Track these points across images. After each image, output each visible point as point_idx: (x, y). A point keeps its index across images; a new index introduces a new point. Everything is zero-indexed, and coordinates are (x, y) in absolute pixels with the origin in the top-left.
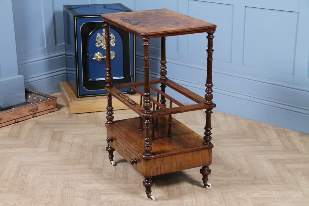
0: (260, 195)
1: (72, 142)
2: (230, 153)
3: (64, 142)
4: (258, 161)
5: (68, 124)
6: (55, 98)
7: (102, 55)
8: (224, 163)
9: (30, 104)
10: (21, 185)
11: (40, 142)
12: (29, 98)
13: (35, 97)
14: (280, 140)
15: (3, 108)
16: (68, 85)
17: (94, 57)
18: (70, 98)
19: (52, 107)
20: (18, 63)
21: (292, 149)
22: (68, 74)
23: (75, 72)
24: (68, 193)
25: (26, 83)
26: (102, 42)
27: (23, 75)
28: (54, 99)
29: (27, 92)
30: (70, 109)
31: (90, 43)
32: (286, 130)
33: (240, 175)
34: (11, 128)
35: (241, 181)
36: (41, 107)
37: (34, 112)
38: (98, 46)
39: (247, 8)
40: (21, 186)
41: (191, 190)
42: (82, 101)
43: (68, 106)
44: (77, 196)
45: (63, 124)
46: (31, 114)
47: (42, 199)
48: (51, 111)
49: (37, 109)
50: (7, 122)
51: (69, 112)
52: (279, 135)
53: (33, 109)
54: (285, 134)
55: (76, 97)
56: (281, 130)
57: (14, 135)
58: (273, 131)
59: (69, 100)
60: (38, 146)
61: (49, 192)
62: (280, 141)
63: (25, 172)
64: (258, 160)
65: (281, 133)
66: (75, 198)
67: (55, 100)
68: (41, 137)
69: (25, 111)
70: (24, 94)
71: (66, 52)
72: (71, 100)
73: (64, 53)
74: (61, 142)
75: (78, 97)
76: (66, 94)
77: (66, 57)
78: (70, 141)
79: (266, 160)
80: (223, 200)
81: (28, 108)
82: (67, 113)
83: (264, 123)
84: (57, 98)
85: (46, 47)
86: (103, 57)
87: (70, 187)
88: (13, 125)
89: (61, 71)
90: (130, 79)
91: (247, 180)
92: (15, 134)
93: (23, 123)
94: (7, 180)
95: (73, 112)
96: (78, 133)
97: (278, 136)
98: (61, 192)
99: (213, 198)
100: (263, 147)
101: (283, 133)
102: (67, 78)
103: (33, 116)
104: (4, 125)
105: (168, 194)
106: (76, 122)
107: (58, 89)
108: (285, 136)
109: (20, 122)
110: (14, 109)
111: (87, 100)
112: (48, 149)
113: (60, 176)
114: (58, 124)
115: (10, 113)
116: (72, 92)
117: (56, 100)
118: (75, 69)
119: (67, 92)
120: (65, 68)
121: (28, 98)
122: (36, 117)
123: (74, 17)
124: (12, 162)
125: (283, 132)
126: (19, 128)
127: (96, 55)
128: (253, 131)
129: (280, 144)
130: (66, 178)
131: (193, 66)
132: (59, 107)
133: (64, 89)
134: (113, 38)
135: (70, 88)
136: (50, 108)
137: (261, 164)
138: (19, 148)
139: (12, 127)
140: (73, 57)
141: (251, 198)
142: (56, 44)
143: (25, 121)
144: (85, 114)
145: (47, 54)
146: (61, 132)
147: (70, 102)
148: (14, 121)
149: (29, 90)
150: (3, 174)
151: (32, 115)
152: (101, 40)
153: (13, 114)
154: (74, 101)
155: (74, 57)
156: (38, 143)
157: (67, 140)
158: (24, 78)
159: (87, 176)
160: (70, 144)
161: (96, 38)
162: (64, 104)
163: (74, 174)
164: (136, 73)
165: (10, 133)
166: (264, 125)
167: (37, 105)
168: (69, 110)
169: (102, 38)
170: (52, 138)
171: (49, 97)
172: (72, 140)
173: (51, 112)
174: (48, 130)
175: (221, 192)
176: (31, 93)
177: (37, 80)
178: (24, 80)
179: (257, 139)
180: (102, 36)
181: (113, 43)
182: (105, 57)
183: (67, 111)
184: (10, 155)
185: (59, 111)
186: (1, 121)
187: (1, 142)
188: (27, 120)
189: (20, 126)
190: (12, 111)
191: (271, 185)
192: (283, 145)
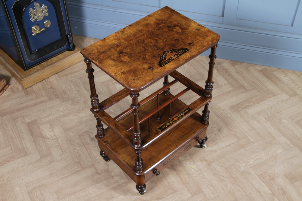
0: (254, 161)
1: (55, 135)
3: (47, 138)
4: (224, 112)
7: (39, 28)
11: (24, 145)
14: (222, 76)
17: (33, 33)
18: (17, 72)
21: (238, 86)
26: (36, 16)
33: (223, 137)
35: (229, 145)
38: (32, 20)
42: (33, 75)
48: (4, 90)
51: (22, 86)
52: (218, 70)
54: (221, 67)
55: (23, 70)
60: (26, 152)
67: (4, 80)
68: (20, 137)
74: (44, 138)
75: (25, 70)
78: (51, 134)
79: (229, 109)
80: (233, 179)
86: (41, 30)
90: (68, 38)
91: (233, 144)
95: (27, 86)
96: (50, 118)
99: (224, 180)
105: (186, 188)
106: (38, 100)
108: (223, 70)
111: (36, 72)
112: (39, 154)
113: (78, 196)
119: (9, 63)
124: (18, 189)
127: (33, 29)
129: (225, 81)
130: (86, 197)
134: (46, 8)
136: (2, 88)
137: (229, 116)
138: (9, 161)
141: (251, 167)
146: (33, 121)
152: (34, 14)
154: (25, 77)
156: (24, 148)
157: (48, 134)
159: (103, 187)
160: (55, 139)
161: (29, 13)
163: (89, 188)
164: (71, 32)
169: (35, 11)
170: (32, 136)
172: (53, 133)
173: (4, 92)
174: (20, 122)
180: (34, 10)
181: (46, 13)
182: (43, 29)
183: (18, 83)
184: (8, 177)
185: (10, 87)
191: (254, 143)
192: (228, 83)
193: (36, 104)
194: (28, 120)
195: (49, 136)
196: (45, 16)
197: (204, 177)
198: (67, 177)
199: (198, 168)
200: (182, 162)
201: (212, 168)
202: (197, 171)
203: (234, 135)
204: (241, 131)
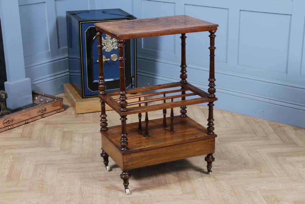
0: (267, 187)
1: (82, 141)
2: (232, 147)
3: (75, 141)
4: (260, 154)
5: (76, 123)
6: (62, 99)
7: (105, 57)
8: (228, 158)
9: (38, 105)
10: (40, 184)
12: (36, 100)
13: (42, 98)
14: (277, 134)
16: (72, 86)
18: (76, 98)
19: (59, 107)
20: (25, 66)
21: (289, 142)
22: (71, 76)
23: (80, 74)
24: (86, 191)
25: (33, 85)
26: (105, 46)
27: (30, 78)
28: (60, 100)
29: (34, 94)
30: (76, 109)
32: (281, 124)
33: (246, 168)
34: (22, 128)
35: (248, 174)
36: (49, 107)
37: (43, 113)
39: (241, 11)
40: (40, 185)
41: (202, 185)
42: (88, 102)
43: (74, 106)
44: (95, 194)
45: (71, 123)
46: (40, 115)
47: (62, 197)
48: (58, 111)
49: (45, 110)
50: (18, 123)
51: (75, 112)
52: (275, 130)
53: (41, 110)
54: (280, 129)
55: (81, 98)
56: (276, 124)
57: (26, 136)
58: (269, 126)
59: (75, 100)
60: (50, 145)
61: (68, 190)
62: (276, 135)
63: (42, 172)
64: (259, 154)
65: (277, 127)
66: (94, 195)
67: (61, 101)
68: (52, 137)
69: (34, 112)
70: (31, 96)
71: (69, 55)
72: (77, 101)
73: (67, 56)
74: (72, 141)
75: (83, 98)
76: (71, 95)
77: (69, 60)
78: (80, 140)
79: (267, 154)
80: (233, 193)
81: (37, 109)
82: (73, 113)
83: (260, 118)
84: (63, 99)
85: (50, 51)
86: (106, 60)
87: (87, 185)
88: (24, 126)
89: (64, 73)
90: (132, 79)
91: (253, 174)
92: (27, 134)
93: (33, 124)
94: (26, 180)
95: (79, 112)
96: (86, 132)
97: (274, 130)
98: (79, 189)
99: (224, 192)
100: (262, 141)
101: (278, 128)
102: (71, 80)
103: (42, 116)
104: (15, 126)
105: (181, 189)
106: (83, 121)
107: (62, 90)
108: (281, 131)
109: (30, 123)
110: (24, 110)
111: (92, 100)
112: (61, 148)
113: (76, 174)
114: (66, 124)
115: (21, 114)
116: (77, 92)
117: (63, 101)
118: (79, 71)
119: (72, 93)
120: (68, 70)
121: (35, 100)
122: (44, 117)
123: (79, 22)
124: (28, 162)
125: (278, 127)
126: (30, 129)
128: (250, 126)
129: (277, 138)
130: (83, 176)
132: (65, 107)
133: (68, 91)
134: (116, 42)
135: (74, 89)
136: (56, 109)
137: (263, 158)
138: (32, 147)
139: (23, 128)
140: (78, 60)
141: (259, 190)
142: (59, 47)
143: (35, 121)
144: (91, 113)
145: (51, 58)
146: (70, 131)
147: (76, 103)
148: (24, 122)
149: (35, 92)
150: (21, 174)
151: (41, 116)
152: (104, 44)
153: (23, 115)
154: (80, 102)
155: (79, 60)
156: (51, 143)
157: (77, 139)
158: (31, 80)
159: (102, 174)
160: (81, 143)
162: (69, 104)
163: (90, 172)
164: (137, 74)
165: (22, 134)
166: (259, 120)
167: (45, 106)
168: (75, 110)
169: (105, 41)
170: (62, 138)
171: (55, 98)
172: (82, 139)
173: (58, 112)
174: (58, 130)
175: (231, 186)
176: (37, 94)
177: (43, 82)
178: (31, 82)
179: (255, 133)
180: (105, 40)
181: (115, 46)
182: (109, 59)
183: (73, 111)
184: (25, 155)
185: (65, 111)
186: (12, 122)
187: (15, 143)
188: (37, 121)
189: (31, 126)
190: (22, 113)
191: (276, 177)
192: (280, 139)
193: (80, 123)
194: (65, 130)
195: (77, 140)
196: (114, 49)
198: (75, 163)
199: (202, 180)
200: (189, 174)
201: (217, 183)
202: (201, 182)
203: (258, 169)
204: (269, 168)
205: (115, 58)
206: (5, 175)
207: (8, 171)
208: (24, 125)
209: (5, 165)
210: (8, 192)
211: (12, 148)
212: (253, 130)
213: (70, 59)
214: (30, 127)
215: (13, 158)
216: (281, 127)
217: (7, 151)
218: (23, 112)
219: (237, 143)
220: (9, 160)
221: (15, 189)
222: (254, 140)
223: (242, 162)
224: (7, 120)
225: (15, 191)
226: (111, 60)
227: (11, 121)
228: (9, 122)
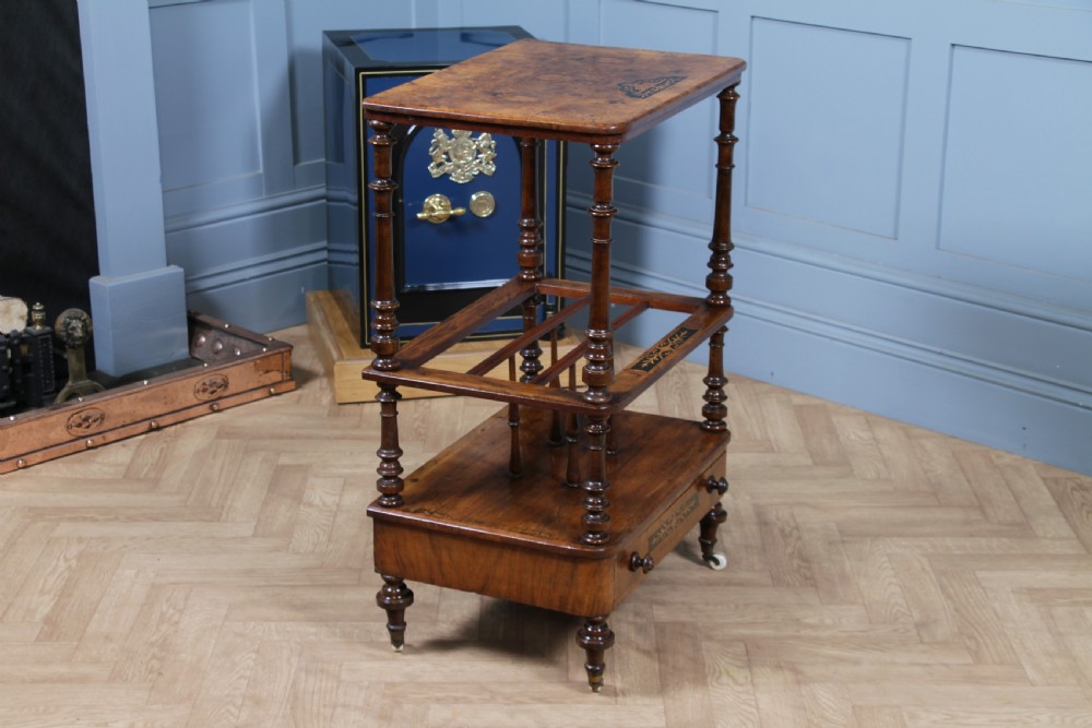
1: (338, 505)
2: (886, 559)
3: (310, 505)
4: (985, 592)
5: (328, 438)
6: (287, 349)
7: (449, 203)
8: (863, 597)
9: (200, 367)
10: (154, 657)
12: (201, 345)
13: (222, 342)
14: (1066, 517)
15: (113, 378)
16: (333, 302)
17: (421, 211)
18: (338, 349)
19: (275, 376)
20: (165, 224)
22: (334, 265)
23: (355, 259)
24: (313, 693)
25: (192, 293)
26: (449, 160)
27: (180, 266)
28: (282, 350)
29: (195, 325)
30: (336, 385)
31: (409, 160)
32: (1087, 480)
33: (922, 642)
34: (133, 447)
35: (926, 665)
36: (240, 375)
37: (215, 396)
38: (434, 172)
39: (957, 50)
40: (154, 662)
41: (744, 696)
43: (329, 374)
44: (344, 706)
45: (309, 437)
46: (205, 403)
47: (223, 711)
48: (271, 390)
49: (225, 385)
50: (123, 426)
51: (334, 398)
52: (1061, 501)
53: (211, 386)
54: (1083, 497)
55: (357, 346)
56: (1067, 479)
57: (142, 475)
58: (1040, 483)
59: (335, 354)
60: (221, 514)
61: (248, 685)
62: (1063, 520)
63: (171, 611)
64: (983, 588)
65: (1069, 490)
66: (339, 710)
67: (285, 354)
68: (233, 483)
69: (185, 388)
71: (328, 189)
72: (341, 357)
73: (322, 191)
74: (300, 502)
75: (363, 346)
76: (325, 334)
77: (328, 207)
78: (329, 500)
79: (1013, 592)
81: (194, 381)
82: (326, 399)
83: (1009, 452)
84: (292, 347)
85: (261, 171)
86: (452, 212)
87: (322, 671)
88: (144, 440)
89: (308, 253)
91: (946, 665)
92: (146, 470)
93: (175, 432)
94: (108, 638)
95: (348, 396)
96: (358, 471)
97: (1057, 502)
98: (289, 686)
100: (1004, 540)
101: (1075, 492)
102: (329, 279)
103: (211, 408)
104: (111, 436)
105: (662, 707)
106: (356, 433)
107: (301, 314)
108: (1083, 504)
109: (167, 429)
110: (145, 382)
112: (256, 528)
113: (289, 629)
114: (292, 438)
115: (133, 396)
116: (346, 325)
117: (290, 354)
118: (355, 247)
119: (330, 328)
120: (324, 244)
121: (196, 345)
122: (219, 411)
123: (358, 71)
124: (130, 573)
125: (1073, 489)
126: (162, 450)
127: (428, 203)
128: (968, 481)
129: (1065, 530)
130: (312, 637)
131: (763, 246)
132: (300, 377)
133: (318, 317)
134: (490, 147)
135: (338, 313)
136: (268, 382)
137: (997, 605)
138: (156, 520)
139: (139, 446)
140: (352, 207)
142: (296, 160)
143: (184, 424)
145: (264, 197)
146: (301, 466)
147: (337, 363)
148: (144, 426)
149: (200, 318)
150: (96, 616)
151: (207, 405)
152: (446, 153)
153: (142, 400)
154: (349, 360)
155: (355, 205)
156: (223, 507)
157: (321, 498)
158: (186, 276)
160: (331, 511)
161: (431, 145)
162: (318, 367)
163: (339, 623)
164: (564, 266)
165: (129, 468)
167: (225, 372)
168: (333, 390)
169: (451, 145)
170: (269, 490)
171: (265, 342)
172: (337, 498)
173: (271, 395)
174: (260, 459)
175: (853, 707)
176: (207, 327)
177: (231, 284)
178: (187, 282)
179: (981, 508)
180: (450, 139)
181: (488, 163)
182: (460, 211)
183: (327, 392)
184: (125, 546)
185: (298, 392)
186: (101, 423)
187: (99, 498)
188: (190, 422)
189: (165, 442)
190: (139, 392)
191: (1033, 685)
192: (1074, 535)
193: (343, 438)
194: (284, 460)
195: (317, 501)
196: (481, 173)
197: (753, 703)
198: (293, 587)
199: (749, 679)
200: (704, 652)
201: (804, 692)
202: (741, 685)
203: (968, 648)
204: (1011, 647)
205: (484, 206)
206: (38, 617)
207: (52, 604)
208: (143, 433)
209: (46, 581)
210: (34, 682)
211: (85, 519)
212: (976, 495)
213: (332, 204)
214: (164, 445)
215: (80, 557)
216: (1086, 489)
217: (64, 528)
218: (140, 389)
219: (904, 543)
220: (66, 560)
221: (63, 670)
222: (972, 536)
223: (912, 616)
224: (83, 415)
225: (61, 680)
226: (469, 211)
227: (95, 421)
228: (87, 424)
